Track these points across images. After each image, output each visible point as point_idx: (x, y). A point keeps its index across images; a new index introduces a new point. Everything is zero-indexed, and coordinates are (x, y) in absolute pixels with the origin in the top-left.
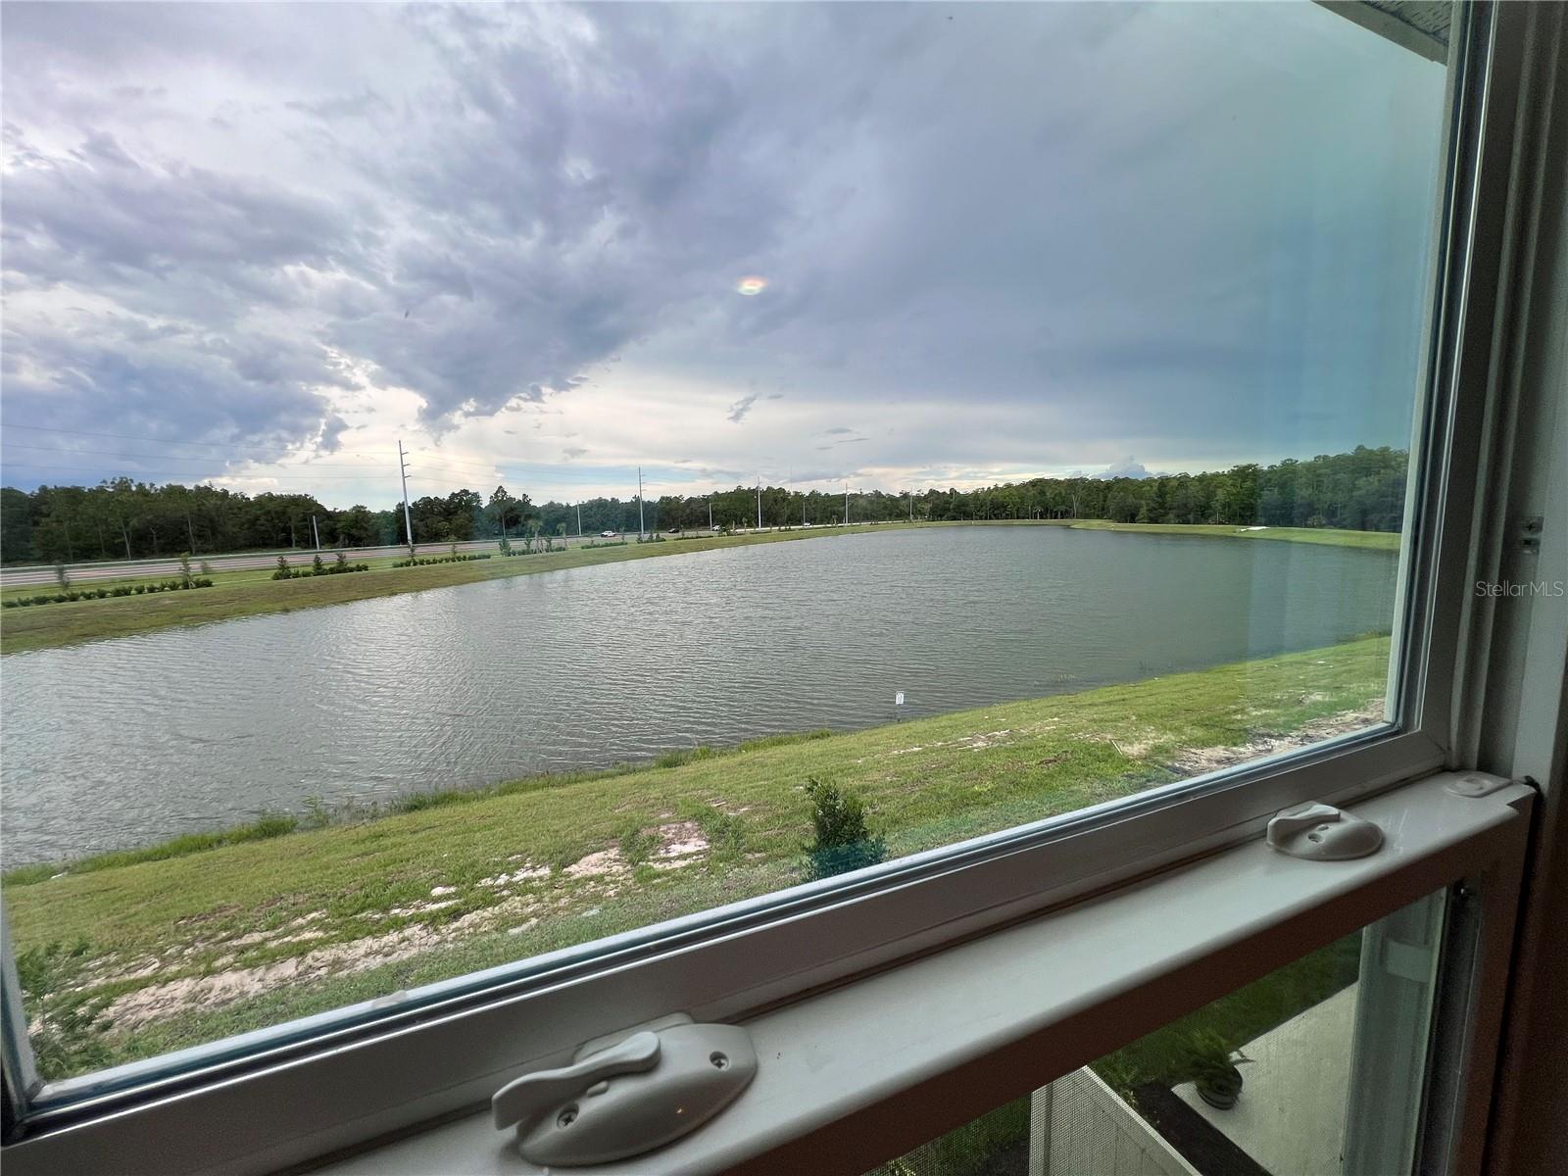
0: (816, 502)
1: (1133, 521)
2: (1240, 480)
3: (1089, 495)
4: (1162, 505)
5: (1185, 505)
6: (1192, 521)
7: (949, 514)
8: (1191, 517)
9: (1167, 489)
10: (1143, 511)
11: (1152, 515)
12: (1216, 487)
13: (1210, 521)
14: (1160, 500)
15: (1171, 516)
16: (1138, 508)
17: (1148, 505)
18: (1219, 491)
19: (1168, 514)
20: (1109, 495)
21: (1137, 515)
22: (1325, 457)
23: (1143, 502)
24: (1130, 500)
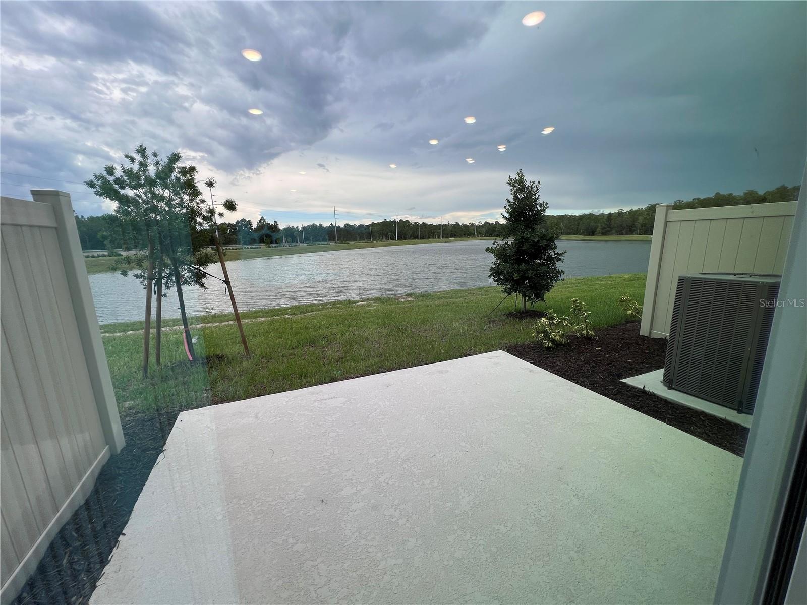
0: (426, 228)
1: (593, 234)
2: (651, 212)
3: (570, 223)
4: (609, 226)
5: (621, 226)
6: (624, 233)
7: (496, 233)
8: (624, 232)
9: (612, 218)
10: (599, 230)
11: (603, 231)
12: (638, 215)
13: (634, 234)
14: (608, 224)
15: (614, 231)
16: (596, 228)
17: (602, 226)
18: (640, 218)
19: (611, 231)
20: (581, 223)
21: (595, 232)
22: (698, 199)
23: (599, 225)
24: (592, 224)
